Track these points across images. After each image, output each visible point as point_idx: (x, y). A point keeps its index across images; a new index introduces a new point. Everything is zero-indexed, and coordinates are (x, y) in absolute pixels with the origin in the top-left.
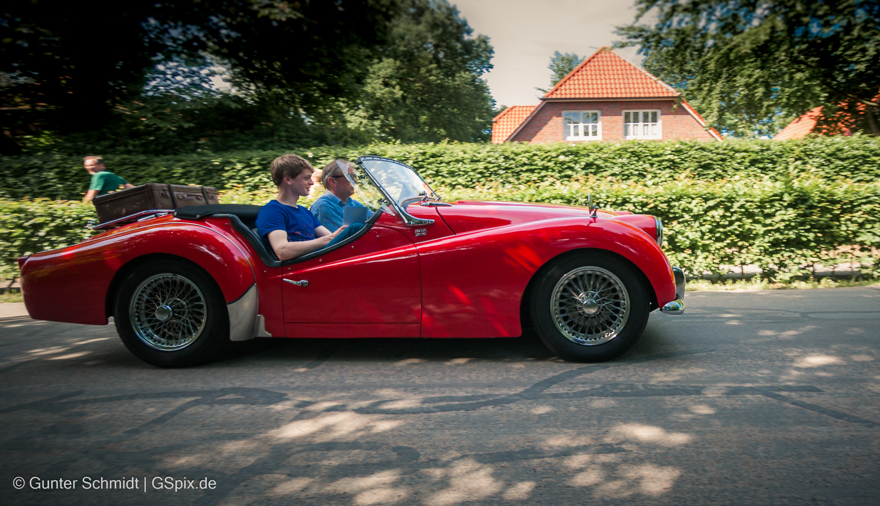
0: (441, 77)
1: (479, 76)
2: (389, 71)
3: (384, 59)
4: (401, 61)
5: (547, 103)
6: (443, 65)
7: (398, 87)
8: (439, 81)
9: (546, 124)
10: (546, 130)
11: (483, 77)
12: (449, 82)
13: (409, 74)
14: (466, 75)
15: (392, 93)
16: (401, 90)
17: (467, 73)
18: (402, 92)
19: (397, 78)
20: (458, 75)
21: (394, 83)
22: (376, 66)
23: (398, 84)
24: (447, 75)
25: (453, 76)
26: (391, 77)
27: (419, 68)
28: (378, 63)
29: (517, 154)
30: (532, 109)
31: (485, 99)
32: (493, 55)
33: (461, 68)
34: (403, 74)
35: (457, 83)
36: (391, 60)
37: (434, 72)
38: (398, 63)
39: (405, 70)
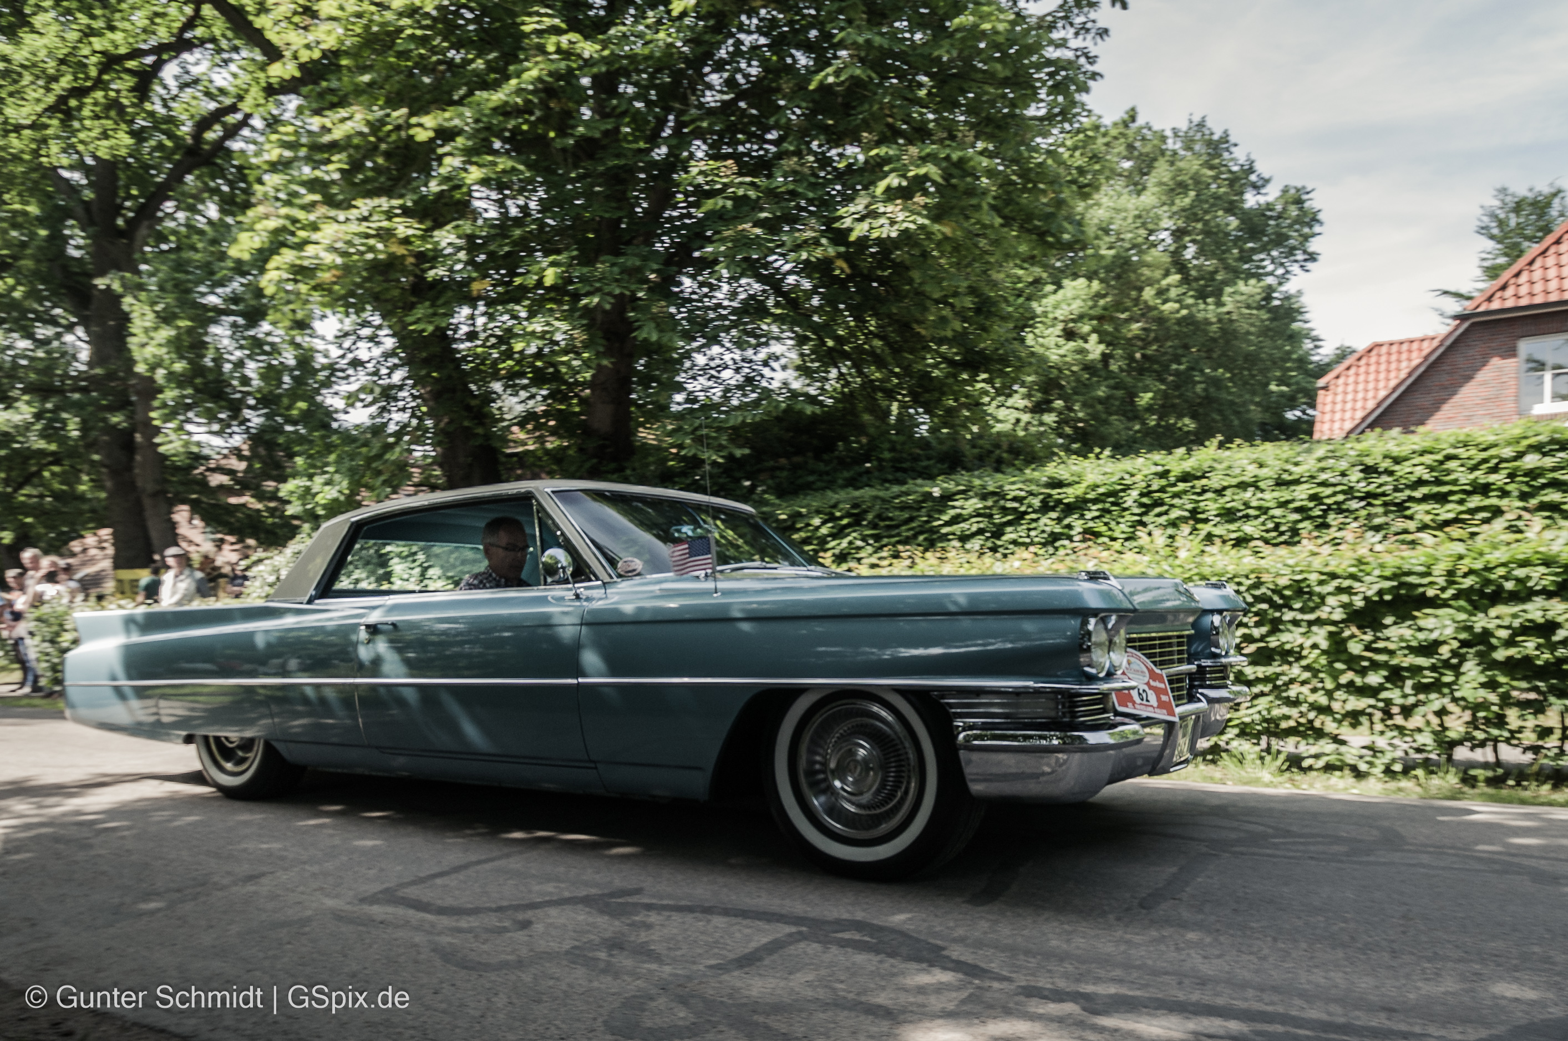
0: (1190, 301)
1: (1280, 284)
2: (1077, 307)
3: (1066, 282)
4: (1102, 281)
5: (1473, 325)
6: (1193, 273)
7: (1094, 338)
8: (1184, 312)
9: (1469, 378)
10: (1469, 393)
11: (1290, 287)
12: (1208, 311)
13: (1118, 306)
14: (1249, 288)
15: (1081, 351)
16: (1100, 342)
17: (1252, 282)
18: (1102, 347)
19: (1092, 318)
20: (1228, 290)
21: (1086, 328)
22: (1051, 300)
23: (1094, 331)
24: (1202, 295)
25: (1218, 294)
26: (1081, 317)
27: (1140, 289)
28: (1055, 292)
29: (1397, 461)
30: (1427, 347)
31: (1295, 338)
32: (1317, 229)
33: (1236, 274)
34: (1105, 309)
35: (1225, 309)
36: (1082, 282)
37: (1173, 293)
38: (1096, 285)
39: (1108, 299)
